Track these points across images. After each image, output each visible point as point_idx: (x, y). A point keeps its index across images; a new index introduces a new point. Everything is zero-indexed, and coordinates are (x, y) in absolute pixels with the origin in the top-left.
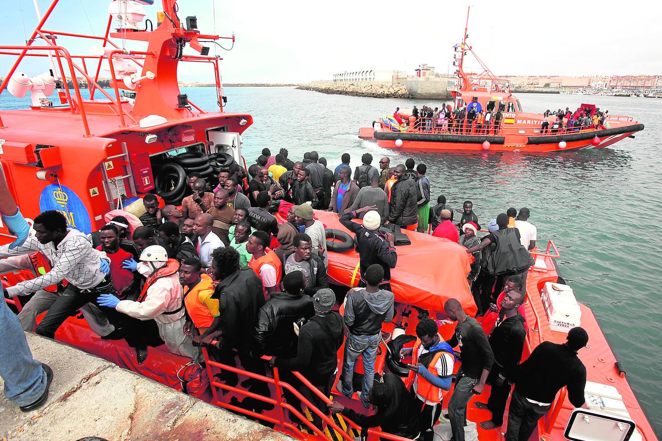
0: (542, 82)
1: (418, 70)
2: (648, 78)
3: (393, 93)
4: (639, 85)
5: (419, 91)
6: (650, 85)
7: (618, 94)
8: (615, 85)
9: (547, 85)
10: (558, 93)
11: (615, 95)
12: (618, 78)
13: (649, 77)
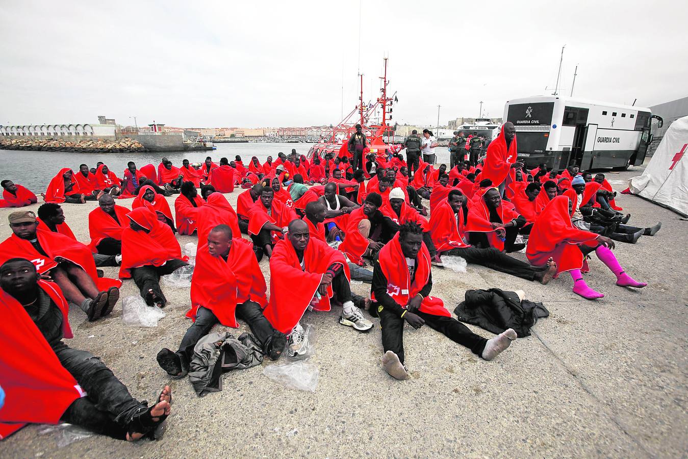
0: (228, 134)
1: (152, 125)
2: (302, 130)
3: (127, 147)
4: (298, 134)
5: (158, 145)
6: (304, 134)
7: (290, 141)
8: (282, 134)
9: (233, 136)
10: (247, 142)
11: (288, 142)
12: (284, 130)
13: (302, 128)
